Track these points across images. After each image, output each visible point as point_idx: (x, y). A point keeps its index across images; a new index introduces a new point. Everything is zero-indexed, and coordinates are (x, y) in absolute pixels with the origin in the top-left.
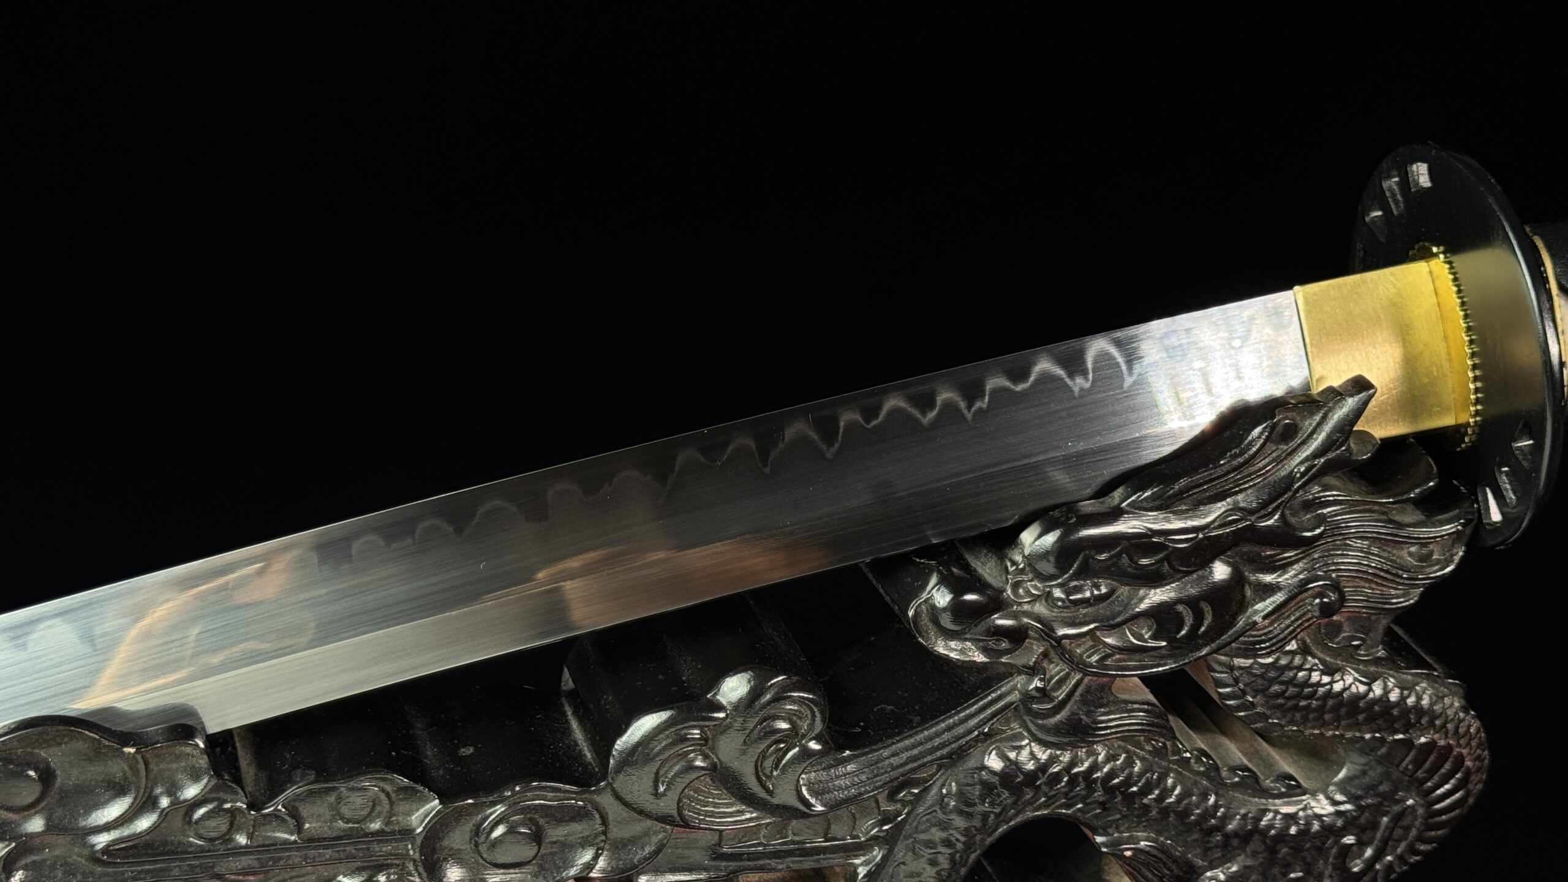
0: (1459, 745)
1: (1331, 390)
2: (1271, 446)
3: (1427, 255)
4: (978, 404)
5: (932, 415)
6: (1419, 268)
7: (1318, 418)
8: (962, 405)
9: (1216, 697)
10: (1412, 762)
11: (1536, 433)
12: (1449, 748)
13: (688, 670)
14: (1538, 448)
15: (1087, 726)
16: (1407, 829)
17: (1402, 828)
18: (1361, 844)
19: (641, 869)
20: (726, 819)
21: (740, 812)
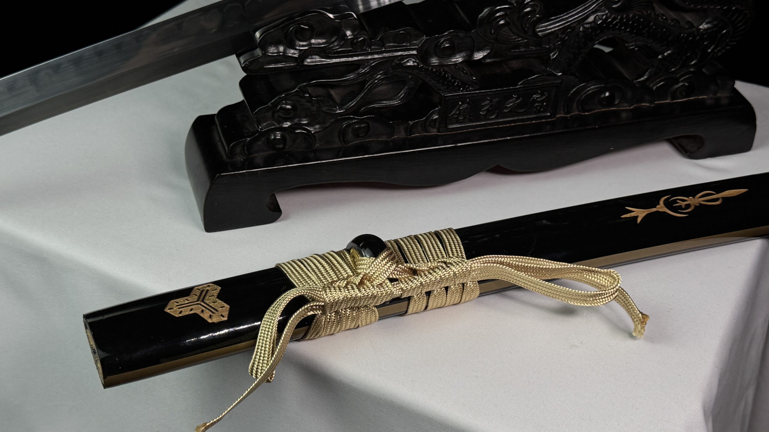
16: (727, 38)
17: (724, 38)
19: (484, 57)
20: (512, 40)
21: (516, 38)
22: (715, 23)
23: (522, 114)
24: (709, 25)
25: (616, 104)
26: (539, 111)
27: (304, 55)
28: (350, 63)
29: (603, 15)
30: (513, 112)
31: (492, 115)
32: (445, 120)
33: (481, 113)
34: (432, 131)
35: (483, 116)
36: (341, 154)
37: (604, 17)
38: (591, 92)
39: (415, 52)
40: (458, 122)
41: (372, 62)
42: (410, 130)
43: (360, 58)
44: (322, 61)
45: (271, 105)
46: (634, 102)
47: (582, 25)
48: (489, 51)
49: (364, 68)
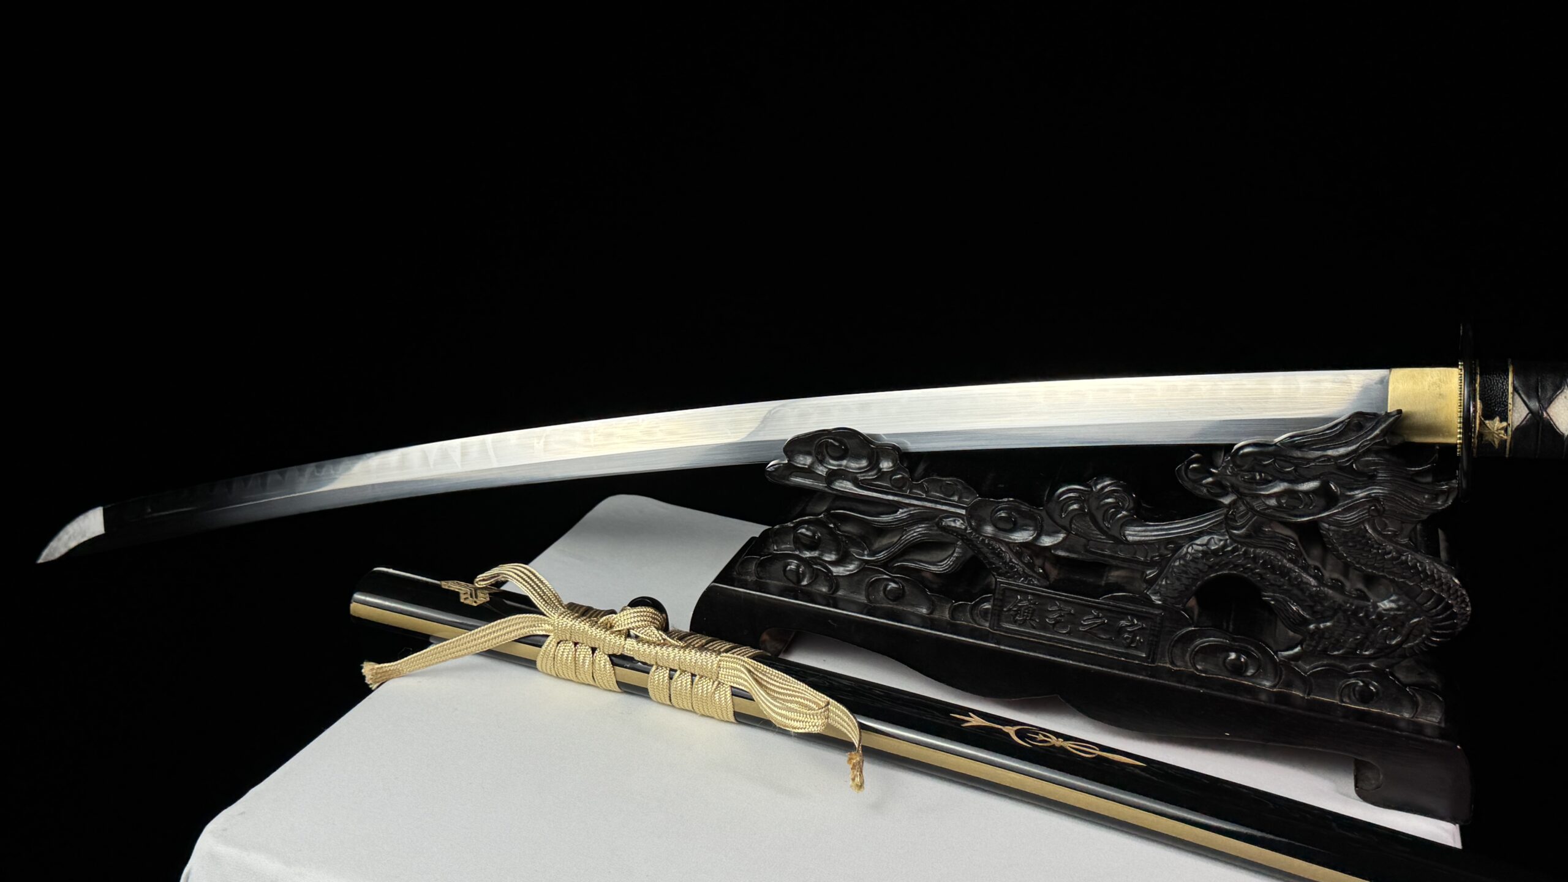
2: (1352, 432)
15: (1255, 537)
16: (1423, 632)
19: (1056, 547)
20: (1091, 535)
21: (1098, 534)
22: (1401, 603)
23: (1105, 641)
24: (1393, 605)
25: (1248, 676)
26: (1128, 647)
27: (833, 476)
28: (887, 502)
29: (1221, 540)
30: (1090, 634)
31: (1064, 627)
32: (997, 615)
33: (1047, 620)
34: (982, 623)
35: (1051, 626)
36: (865, 611)
37: (1222, 543)
38: (1207, 644)
39: (963, 512)
40: (1015, 622)
41: (912, 508)
42: (954, 611)
43: (896, 498)
44: (852, 489)
45: (792, 525)
46: (1278, 683)
47: (1191, 545)
48: (1061, 539)
49: (902, 513)
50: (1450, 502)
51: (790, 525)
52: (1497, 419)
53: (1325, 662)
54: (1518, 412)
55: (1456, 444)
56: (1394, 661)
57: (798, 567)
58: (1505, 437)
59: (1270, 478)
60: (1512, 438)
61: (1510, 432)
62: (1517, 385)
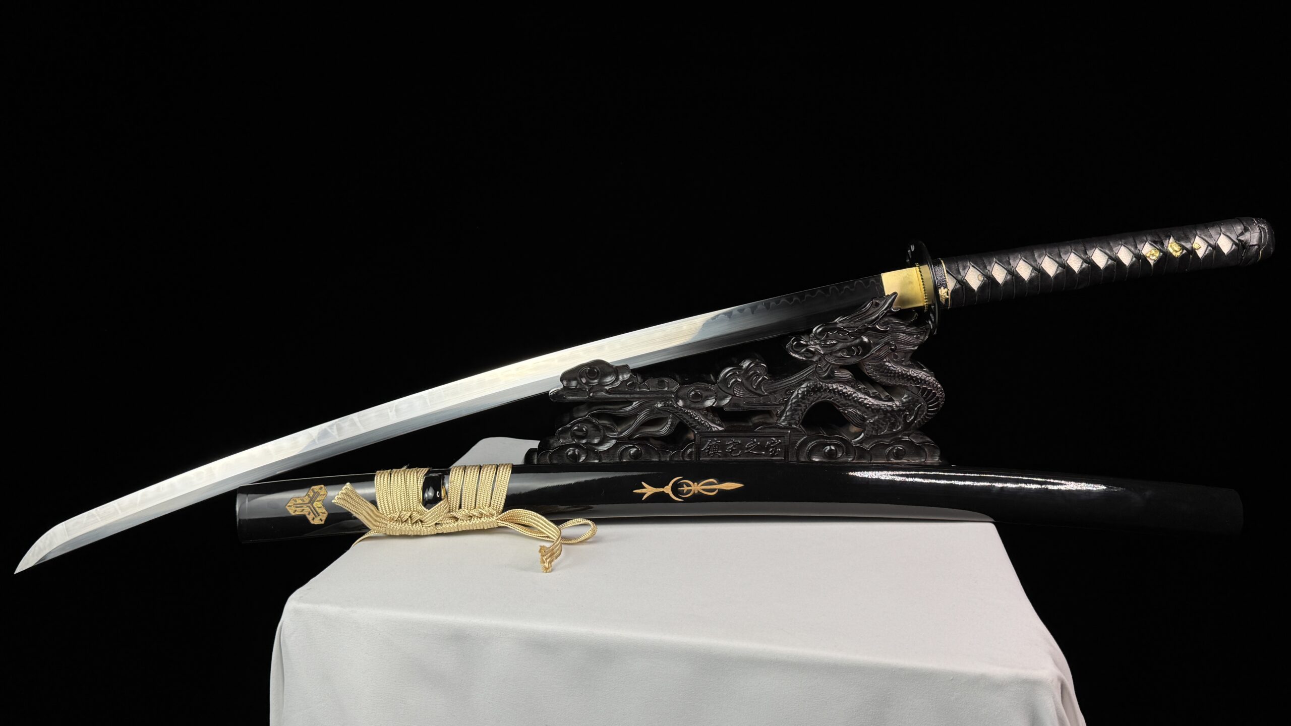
0: (934, 390)
1: (888, 295)
2: (872, 309)
3: (915, 266)
4: (803, 301)
5: (792, 303)
6: (914, 268)
7: (885, 301)
8: (799, 300)
9: (867, 374)
10: (921, 392)
11: (935, 305)
12: (931, 390)
13: (735, 360)
14: (935, 308)
15: (832, 377)
16: (923, 411)
17: (921, 411)
18: (911, 415)
19: (726, 405)
20: (746, 395)
21: (749, 394)
23: (760, 455)
25: (839, 458)
26: (773, 455)
27: (592, 390)
28: (625, 400)
30: (751, 453)
31: (737, 452)
32: (697, 454)
33: (727, 450)
35: (729, 453)
37: (815, 383)
38: (814, 444)
39: (673, 396)
40: (709, 455)
41: (641, 400)
42: (672, 458)
44: (605, 396)
45: (570, 426)
46: (854, 457)
47: (799, 389)
48: (729, 400)
49: (635, 404)
50: (927, 337)
51: (568, 426)
52: (942, 288)
53: (876, 441)
54: (951, 284)
55: (924, 307)
56: (910, 432)
57: (574, 451)
58: (948, 297)
59: (834, 342)
60: (951, 296)
61: (949, 294)
62: (947, 270)
